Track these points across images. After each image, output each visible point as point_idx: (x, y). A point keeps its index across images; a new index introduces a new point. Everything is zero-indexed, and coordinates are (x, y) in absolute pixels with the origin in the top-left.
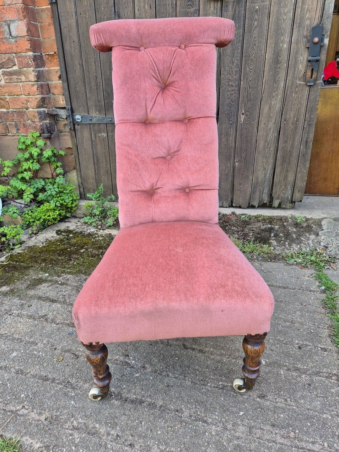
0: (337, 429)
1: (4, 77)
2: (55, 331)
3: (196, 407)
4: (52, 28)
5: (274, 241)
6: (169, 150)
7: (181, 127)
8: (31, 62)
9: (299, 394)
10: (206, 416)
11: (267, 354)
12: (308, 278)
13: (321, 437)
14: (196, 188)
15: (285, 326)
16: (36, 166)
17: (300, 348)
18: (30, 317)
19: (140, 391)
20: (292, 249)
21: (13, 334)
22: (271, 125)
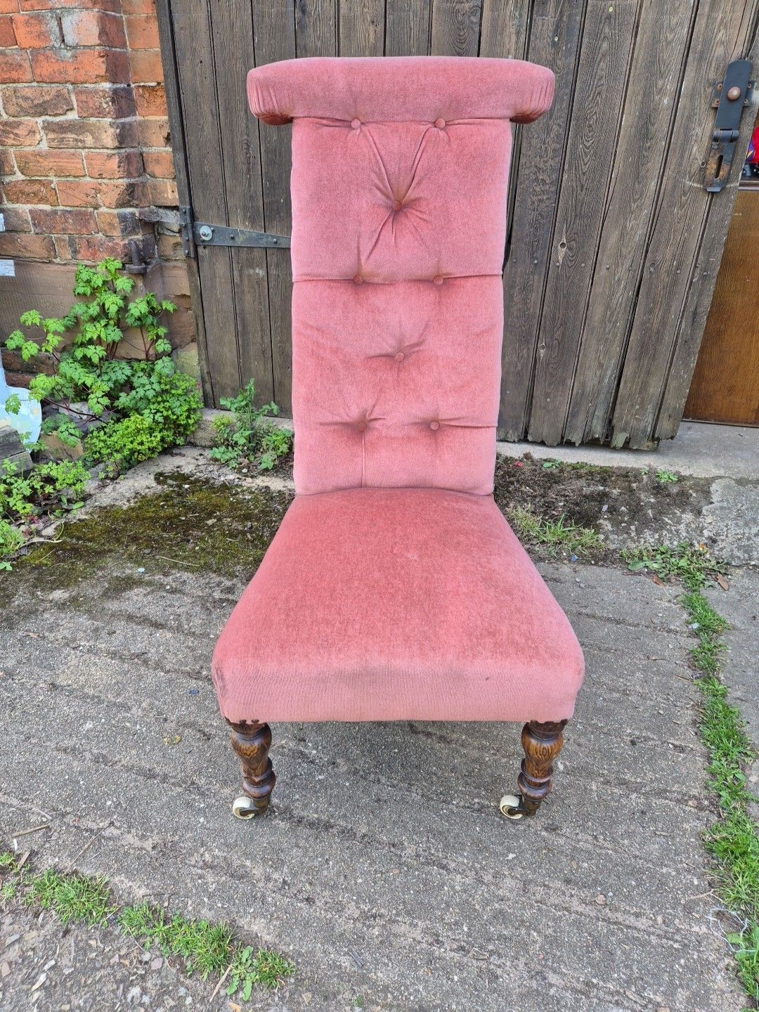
0: (684, 894)
1: (47, 135)
2: (164, 685)
3: (428, 841)
4: (154, 28)
5: (606, 523)
6: (401, 341)
7: (429, 296)
8: (107, 105)
9: (621, 829)
10: (446, 858)
11: (568, 750)
12: (667, 604)
13: (652, 907)
14: (452, 423)
15: (610, 700)
16: (114, 334)
17: (633, 743)
18: (113, 655)
19: (326, 806)
20: (642, 540)
21: (83, 687)
22: (622, 272)
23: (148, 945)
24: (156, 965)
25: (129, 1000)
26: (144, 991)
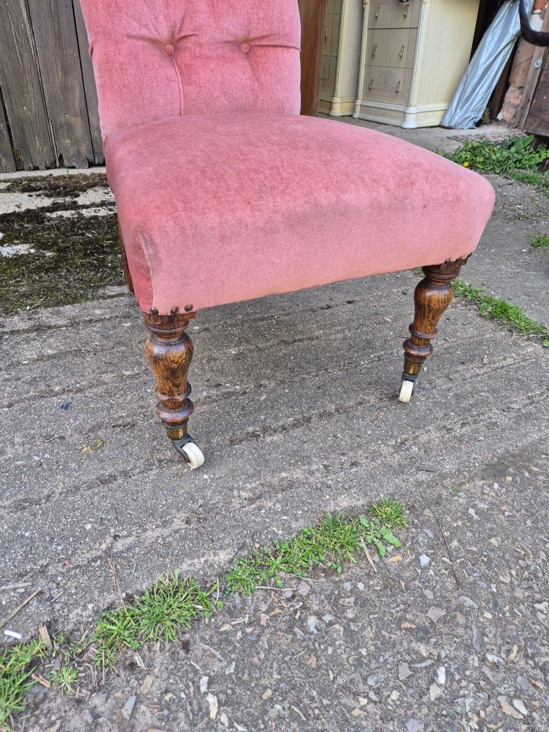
23: (279, 582)
24: (304, 590)
25: (316, 632)
26: (319, 615)
